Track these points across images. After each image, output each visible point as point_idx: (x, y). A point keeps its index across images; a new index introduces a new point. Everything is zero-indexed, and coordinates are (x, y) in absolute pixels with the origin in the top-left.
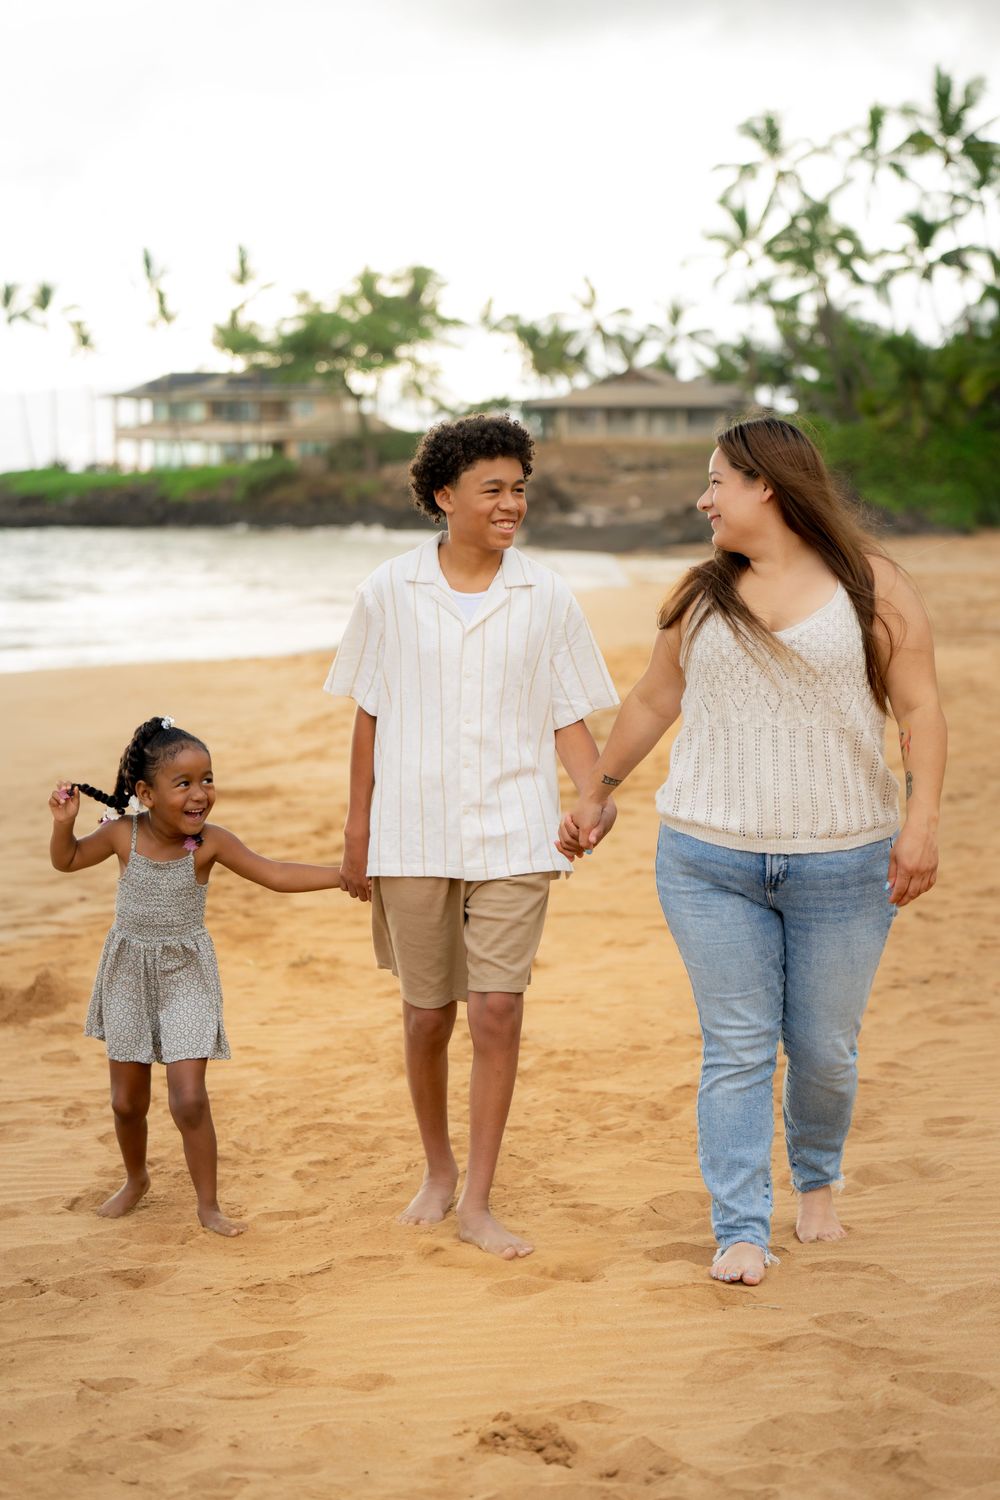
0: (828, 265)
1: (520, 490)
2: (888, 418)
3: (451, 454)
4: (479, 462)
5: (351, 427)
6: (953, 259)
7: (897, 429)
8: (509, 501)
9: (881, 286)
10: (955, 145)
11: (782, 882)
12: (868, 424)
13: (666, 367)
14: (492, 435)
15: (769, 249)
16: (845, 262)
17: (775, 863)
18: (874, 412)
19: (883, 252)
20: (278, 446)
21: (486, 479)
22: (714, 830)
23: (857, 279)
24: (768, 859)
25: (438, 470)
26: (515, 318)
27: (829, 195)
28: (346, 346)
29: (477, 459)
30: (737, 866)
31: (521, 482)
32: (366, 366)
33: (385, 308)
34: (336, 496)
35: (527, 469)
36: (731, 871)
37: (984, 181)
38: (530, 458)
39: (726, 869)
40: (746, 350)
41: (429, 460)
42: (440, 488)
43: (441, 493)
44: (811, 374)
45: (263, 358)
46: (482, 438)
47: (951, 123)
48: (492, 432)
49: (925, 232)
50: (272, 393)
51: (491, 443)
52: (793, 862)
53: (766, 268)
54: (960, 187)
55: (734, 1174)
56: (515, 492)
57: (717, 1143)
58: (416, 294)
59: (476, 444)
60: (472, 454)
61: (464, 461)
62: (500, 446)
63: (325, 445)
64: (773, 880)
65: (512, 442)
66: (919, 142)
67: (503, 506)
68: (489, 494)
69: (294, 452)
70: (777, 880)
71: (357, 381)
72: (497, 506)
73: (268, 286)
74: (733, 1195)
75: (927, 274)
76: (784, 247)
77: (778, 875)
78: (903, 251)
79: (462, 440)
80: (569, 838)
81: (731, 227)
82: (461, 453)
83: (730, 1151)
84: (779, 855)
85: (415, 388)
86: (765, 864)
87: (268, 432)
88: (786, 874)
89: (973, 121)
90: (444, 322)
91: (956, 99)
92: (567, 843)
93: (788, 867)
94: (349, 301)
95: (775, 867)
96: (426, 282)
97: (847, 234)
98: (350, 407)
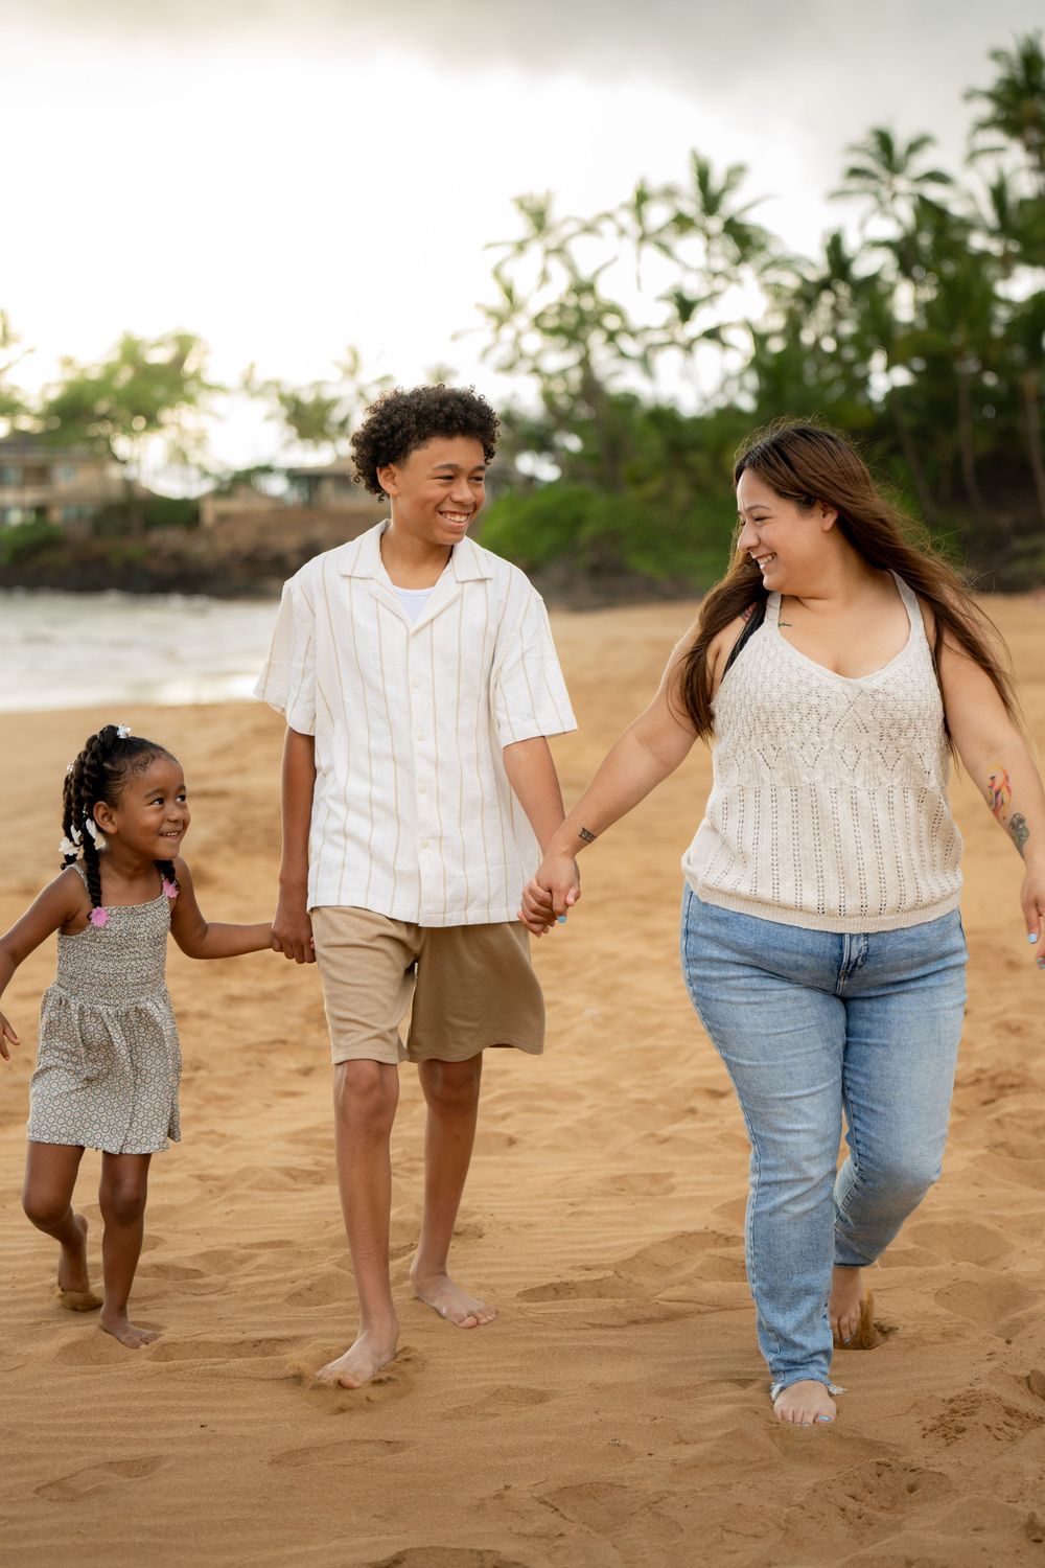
0: (596, 339)
1: (479, 479)
2: (652, 488)
3: (401, 426)
4: (434, 439)
5: (116, 492)
6: (712, 334)
7: (660, 500)
8: (464, 492)
9: (644, 359)
10: (715, 224)
11: (861, 966)
12: (632, 495)
14: (453, 409)
15: (537, 321)
16: (612, 337)
17: (854, 946)
18: (638, 481)
19: (647, 329)
20: (41, 511)
21: (437, 464)
22: (785, 907)
23: (622, 355)
24: (847, 940)
25: (383, 444)
26: (277, 384)
27: (597, 273)
28: (110, 411)
29: (431, 436)
30: (809, 953)
31: (481, 468)
32: (129, 431)
33: (148, 374)
34: (101, 561)
35: (489, 451)
36: (800, 959)
37: (742, 259)
38: (493, 440)
39: (794, 957)
40: (508, 418)
41: (374, 431)
42: (385, 465)
43: (385, 472)
44: (573, 443)
45: (26, 423)
46: (440, 411)
47: (711, 204)
48: (453, 405)
49: (686, 308)
50: (36, 456)
51: (450, 418)
52: (873, 942)
53: (533, 342)
54: (720, 264)
55: (798, 1303)
56: (473, 481)
57: (779, 1272)
58: (179, 361)
59: (432, 418)
60: (427, 429)
61: (416, 437)
62: (462, 423)
63: (89, 511)
64: (850, 967)
65: (475, 419)
66: (682, 223)
67: (457, 497)
68: (442, 481)
69: (56, 516)
70: (855, 965)
71: (122, 446)
72: (449, 496)
73: (31, 351)
74: (798, 1328)
75: (688, 348)
76: (551, 323)
77: (856, 960)
78: (665, 328)
79: (416, 411)
80: (535, 905)
81: (497, 300)
82: (413, 427)
83: (795, 1278)
84: (858, 936)
85: (180, 456)
86: (842, 947)
87: (31, 496)
88: (865, 957)
89: (732, 204)
90: (210, 388)
91: (716, 181)
92: (535, 911)
93: (868, 949)
94: (111, 372)
95: (854, 950)
96: (190, 347)
97: (614, 310)
98: (115, 472)
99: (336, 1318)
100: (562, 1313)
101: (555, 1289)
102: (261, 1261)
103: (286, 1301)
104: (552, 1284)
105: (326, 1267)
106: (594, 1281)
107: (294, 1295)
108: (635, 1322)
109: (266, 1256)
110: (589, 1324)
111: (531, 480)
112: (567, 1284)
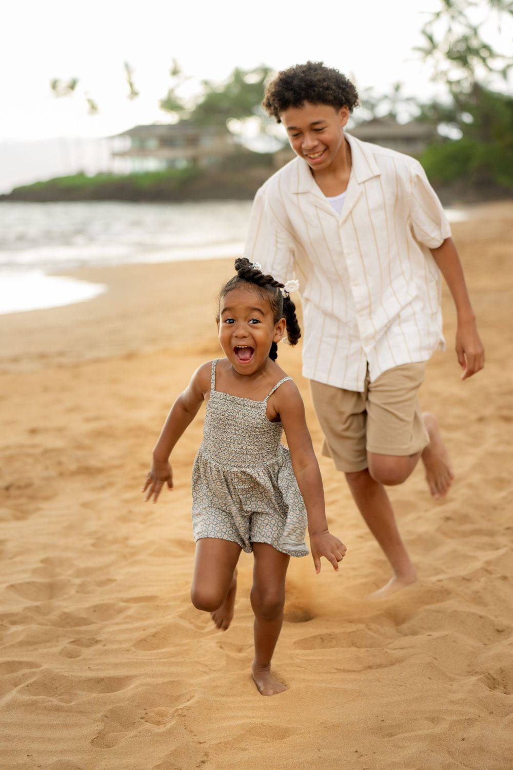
0: (475, 62)
5: (231, 150)
9: (504, 73)
12: (497, 143)
13: (392, 116)
15: (448, 55)
16: (484, 61)
18: (500, 136)
20: (195, 160)
23: (491, 70)
28: (229, 108)
33: (246, 88)
40: (435, 107)
44: (468, 118)
45: (186, 116)
53: (446, 65)
58: (262, 82)
71: (233, 126)
73: (188, 78)
76: (455, 54)
81: (424, 43)
94: (228, 87)
96: (267, 74)
97: (486, 47)
98: (230, 141)
99: (162, 660)
100: (320, 660)
101: (321, 638)
102: (130, 612)
103: (134, 645)
104: (320, 635)
105: (169, 618)
106: (350, 632)
107: (141, 640)
108: (370, 667)
109: (134, 609)
110: (336, 669)
111: (446, 139)
112: (330, 635)
